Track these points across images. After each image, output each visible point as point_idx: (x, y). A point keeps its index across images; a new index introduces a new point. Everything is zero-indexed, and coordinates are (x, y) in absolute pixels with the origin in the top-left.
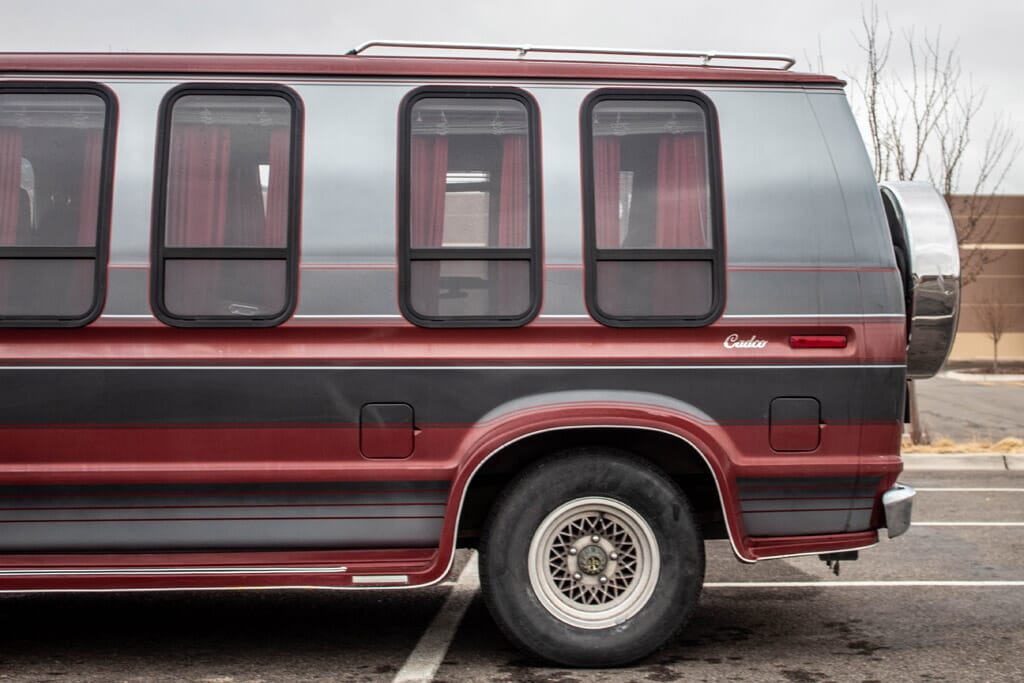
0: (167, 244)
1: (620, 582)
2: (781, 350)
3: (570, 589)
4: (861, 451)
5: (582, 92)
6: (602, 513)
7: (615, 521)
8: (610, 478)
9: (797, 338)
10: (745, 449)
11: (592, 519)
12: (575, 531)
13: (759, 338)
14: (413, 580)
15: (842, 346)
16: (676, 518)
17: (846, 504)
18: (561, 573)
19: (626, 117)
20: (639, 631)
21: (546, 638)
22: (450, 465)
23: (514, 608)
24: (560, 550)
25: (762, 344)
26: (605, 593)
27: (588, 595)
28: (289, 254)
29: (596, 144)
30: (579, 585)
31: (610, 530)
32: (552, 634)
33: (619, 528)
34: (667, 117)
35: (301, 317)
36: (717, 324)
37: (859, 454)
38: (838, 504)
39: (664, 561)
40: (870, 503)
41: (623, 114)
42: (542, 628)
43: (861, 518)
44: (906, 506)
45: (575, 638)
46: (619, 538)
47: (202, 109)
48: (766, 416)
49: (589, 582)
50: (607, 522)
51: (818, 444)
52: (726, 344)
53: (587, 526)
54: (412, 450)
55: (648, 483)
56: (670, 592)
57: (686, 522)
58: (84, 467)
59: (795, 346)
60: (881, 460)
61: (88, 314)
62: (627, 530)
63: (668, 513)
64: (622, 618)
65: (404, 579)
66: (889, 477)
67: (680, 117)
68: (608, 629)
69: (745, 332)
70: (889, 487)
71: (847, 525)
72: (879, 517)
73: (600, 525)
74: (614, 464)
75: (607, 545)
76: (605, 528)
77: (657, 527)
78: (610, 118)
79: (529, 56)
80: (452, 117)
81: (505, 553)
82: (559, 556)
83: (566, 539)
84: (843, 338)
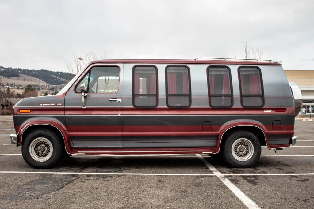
0: (168, 94)
1: (246, 153)
2: (274, 112)
3: (238, 154)
4: (288, 130)
5: (238, 66)
6: (243, 141)
7: (246, 142)
8: (246, 135)
9: (277, 110)
10: (268, 130)
11: (242, 142)
12: (239, 144)
13: (270, 110)
14: (213, 153)
15: (284, 111)
16: (257, 142)
17: (285, 139)
18: (236, 152)
19: (245, 71)
20: (251, 161)
21: (235, 163)
22: (218, 132)
23: (229, 157)
24: (236, 147)
25: (271, 111)
26: (244, 155)
27: (241, 155)
28: (190, 96)
29: (241, 76)
30: (239, 154)
31: (245, 144)
32: (236, 162)
33: (246, 144)
34: (251, 71)
35: (192, 106)
36: (263, 108)
37: (287, 130)
38: (284, 139)
39: (255, 149)
40: (289, 139)
41: (244, 70)
42: (234, 161)
43: (287, 142)
44: (295, 139)
45: (240, 163)
46: (246, 145)
47: (171, 70)
48: (272, 124)
49: (241, 153)
50: (244, 142)
51: (280, 129)
52: (265, 111)
53: (241, 143)
54: (211, 130)
55: (252, 136)
56: (256, 155)
57: (258, 143)
58: (155, 133)
59: (276, 111)
60: (291, 131)
61: (155, 106)
62: (247, 144)
63: (256, 141)
64: (248, 159)
65: (211, 152)
66: (292, 134)
67: (254, 71)
68: (245, 161)
69: (268, 109)
70: (292, 136)
71: (285, 143)
72: (291, 142)
73: (243, 143)
74: (246, 132)
75: (244, 147)
76: (244, 144)
77: (253, 143)
78: (242, 71)
79: (226, 60)
80: (215, 71)
81: (228, 148)
82: (236, 149)
83: (237, 146)
84: (284, 110)
